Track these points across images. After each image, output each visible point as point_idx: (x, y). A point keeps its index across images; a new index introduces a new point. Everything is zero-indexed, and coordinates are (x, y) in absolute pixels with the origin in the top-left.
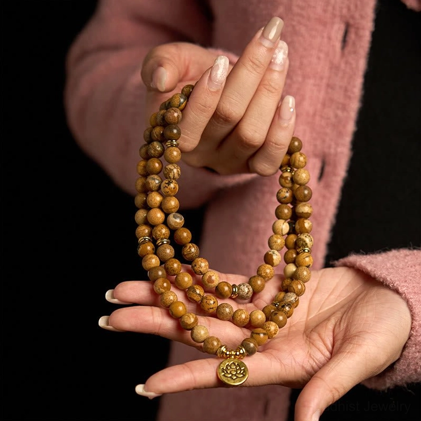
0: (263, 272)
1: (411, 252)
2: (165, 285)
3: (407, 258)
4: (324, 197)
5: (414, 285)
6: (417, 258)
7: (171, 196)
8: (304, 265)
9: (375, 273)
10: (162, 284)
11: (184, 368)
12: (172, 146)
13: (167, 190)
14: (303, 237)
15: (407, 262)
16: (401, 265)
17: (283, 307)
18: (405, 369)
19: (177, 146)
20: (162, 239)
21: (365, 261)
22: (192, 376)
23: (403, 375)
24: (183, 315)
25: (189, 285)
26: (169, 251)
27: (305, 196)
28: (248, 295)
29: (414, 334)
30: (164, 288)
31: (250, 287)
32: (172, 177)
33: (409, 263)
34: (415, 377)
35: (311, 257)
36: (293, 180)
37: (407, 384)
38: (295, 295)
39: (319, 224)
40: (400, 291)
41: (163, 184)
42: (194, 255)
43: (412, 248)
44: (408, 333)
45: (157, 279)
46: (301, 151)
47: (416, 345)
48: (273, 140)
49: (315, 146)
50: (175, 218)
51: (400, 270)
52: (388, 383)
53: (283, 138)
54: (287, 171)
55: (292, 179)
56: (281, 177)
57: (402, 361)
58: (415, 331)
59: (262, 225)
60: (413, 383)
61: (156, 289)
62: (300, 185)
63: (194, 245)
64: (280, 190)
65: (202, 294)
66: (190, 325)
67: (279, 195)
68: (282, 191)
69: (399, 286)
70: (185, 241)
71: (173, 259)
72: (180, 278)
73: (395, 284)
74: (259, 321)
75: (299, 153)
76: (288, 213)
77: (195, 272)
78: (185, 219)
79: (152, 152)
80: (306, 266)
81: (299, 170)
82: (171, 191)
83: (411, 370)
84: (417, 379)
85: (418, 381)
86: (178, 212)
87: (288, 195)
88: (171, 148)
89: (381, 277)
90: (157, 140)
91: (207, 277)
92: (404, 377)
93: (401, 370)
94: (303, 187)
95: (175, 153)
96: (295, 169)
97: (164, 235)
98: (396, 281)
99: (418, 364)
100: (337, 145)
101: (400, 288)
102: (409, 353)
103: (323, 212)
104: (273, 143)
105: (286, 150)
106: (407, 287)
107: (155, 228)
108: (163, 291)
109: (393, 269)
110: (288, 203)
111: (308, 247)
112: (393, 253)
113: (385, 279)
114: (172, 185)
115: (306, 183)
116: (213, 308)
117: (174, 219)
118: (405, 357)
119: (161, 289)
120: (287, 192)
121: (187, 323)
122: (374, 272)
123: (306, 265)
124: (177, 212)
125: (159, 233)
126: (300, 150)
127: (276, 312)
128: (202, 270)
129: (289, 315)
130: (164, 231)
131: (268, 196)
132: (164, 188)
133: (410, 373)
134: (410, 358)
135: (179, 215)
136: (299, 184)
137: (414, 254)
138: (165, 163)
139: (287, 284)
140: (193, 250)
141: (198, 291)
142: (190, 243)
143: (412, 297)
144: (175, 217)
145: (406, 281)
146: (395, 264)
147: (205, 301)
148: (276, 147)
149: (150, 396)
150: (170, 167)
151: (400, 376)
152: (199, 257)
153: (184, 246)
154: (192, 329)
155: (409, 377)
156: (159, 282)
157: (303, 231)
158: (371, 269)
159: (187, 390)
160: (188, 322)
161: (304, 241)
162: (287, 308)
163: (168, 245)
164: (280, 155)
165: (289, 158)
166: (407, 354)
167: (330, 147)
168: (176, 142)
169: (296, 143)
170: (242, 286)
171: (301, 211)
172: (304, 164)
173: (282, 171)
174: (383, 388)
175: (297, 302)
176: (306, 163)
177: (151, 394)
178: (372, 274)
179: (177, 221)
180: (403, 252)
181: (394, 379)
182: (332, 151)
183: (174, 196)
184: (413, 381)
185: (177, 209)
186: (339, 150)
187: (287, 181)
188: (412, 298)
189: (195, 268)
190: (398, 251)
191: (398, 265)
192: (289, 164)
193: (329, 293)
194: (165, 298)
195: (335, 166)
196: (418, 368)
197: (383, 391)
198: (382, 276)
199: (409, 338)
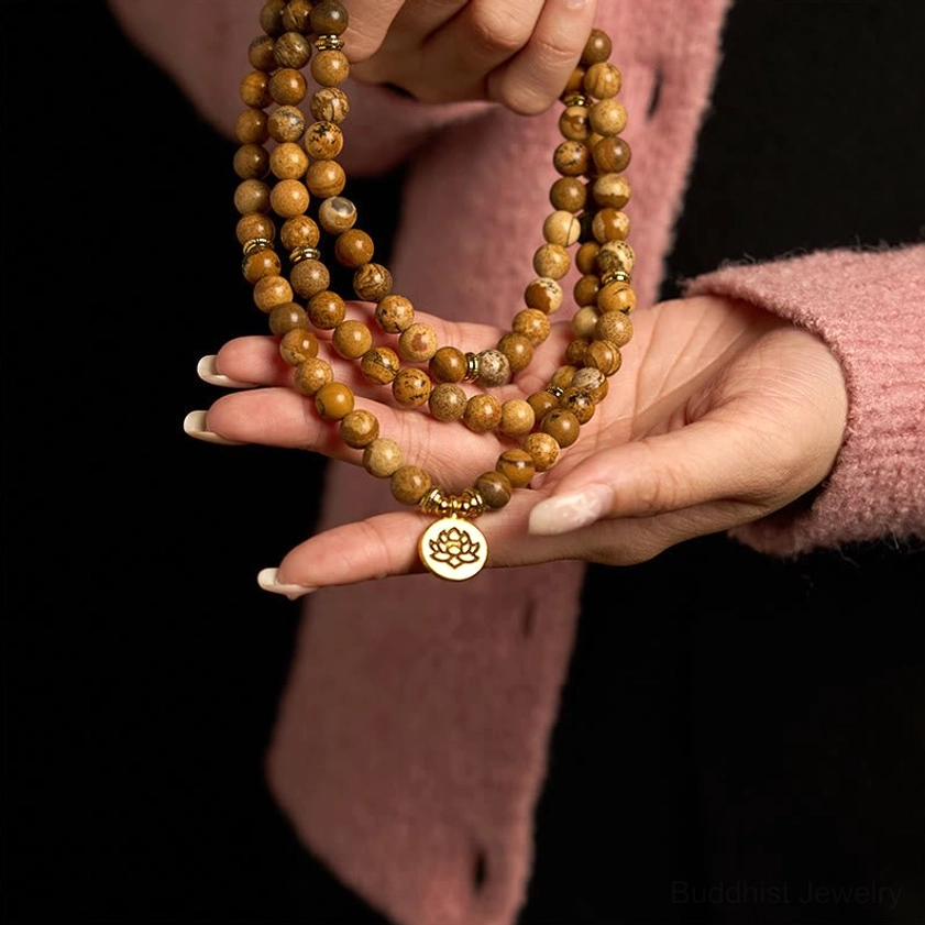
0: (527, 326)
1: (857, 256)
2: (306, 344)
3: (847, 269)
4: (658, 153)
5: (862, 322)
6: (870, 270)
7: (327, 160)
8: (617, 307)
9: (776, 301)
10: (299, 343)
11: (364, 530)
12: (329, 48)
13: (318, 146)
14: (611, 247)
15: (848, 278)
16: (833, 284)
17: (573, 400)
18: (836, 513)
19: (339, 48)
20: (303, 247)
21: (753, 280)
22: (383, 547)
23: (832, 526)
24: (347, 415)
25: (366, 348)
26: (318, 275)
27: (618, 160)
28: (502, 374)
29: (856, 433)
30: (304, 352)
31: (504, 357)
32: (329, 118)
33: (851, 279)
34: (860, 531)
35: (631, 292)
36: (590, 125)
37: (842, 543)
38: (597, 371)
39: (647, 213)
40: (828, 336)
41: (310, 133)
42: (381, 289)
43: (858, 248)
44: (842, 432)
45: (288, 331)
46: (608, 61)
47: (860, 458)
48: (550, 40)
49: (641, 39)
50: (337, 209)
51: (831, 292)
52: (799, 541)
53: (570, 34)
54: (576, 103)
55: (587, 121)
56: (564, 116)
57: (830, 494)
58: (855, 426)
59: (522, 214)
60: (854, 542)
61: (286, 353)
62: (606, 135)
63: (379, 266)
64: (561, 145)
65: (396, 365)
66: (364, 436)
67: (559, 156)
68: (566, 148)
69: (826, 325)
70: (359, 259)
71: (327, 293)
72: (343, 333)
73: (818, 322)
74: (521, 424)
75: (604, 64)
76: (578, 196)
77: (385, 327)
78: (357, 211)
79: (286, 54)
80: (622, 311)
81: (605, 103)
82: (326, 148)
83: (851, 515)
84: (862, 535)
85: (866, 539)
86: (343, 194)
87: (577, 156)
88: (327, 53)
89: (788, 309)
90: (296, 30)
91: (412, 338)
92: (834, 529)
93: (827, 514)
94: (612, 141)
95: (336, 64)
96: (595, 101)
97: (307, 239)
98: (819, 314)
99: (864, 501)
100: (689, 38)
101: (827, 330)
102: (845, 477)
103: (656, 187)
104: (548, 44)
105: (577, 59)
106: (845, 328)
107: (287, 224)
108: (302, 358)
109: (815, 290)
110: (578, 175)
111: (623, 269)
112: (819, 258)
113: (796, 312)
114: (329, 136)
115: (619, 132)
116: (421, 396)
117: (334, 211)
118: (837, 487)
119: (297, 355)
120: (578, 150)
121: (357, 433)
122: (773, 298)
123: (622, 308)
124: (340, 195)
125: (297, 234)
126: (608, 57)
127: (556, 412)
128: (399, 321)
129: (583, 418)
130: (308, 229)
131: (534, 151)
132: (312, 141)
133: (848, 521)
134: (847, 487)
135: (344, 201)
136: (602, 134)
137: (863, 261)
138: (313, 84)
139: (581, 349)
140: (377, 278)
141: (386, 361)
142: (370, 262)
143: (852, 351)
144: (336, 206)
145: (843, 315)
146: (820, 282)
147: (403, 380)
148: (555, 55)
149: (292, 593)
150: (325, 94)
151: (825, 527)
152: (392, 294)
153: (359, 269)
154: (367, 447)
155: (846, 530)
156: (293, 338)
157: (613, 235)
158: (767, 295)
159: (373, 578)
160: (358, 429)
161: (616, 258)
162: (581, 402)
163: (317, 263)
164: (564, 69)
165: (582, 74)
166: (841, 480)
167: (672, 42)
168: (337, 38)
169: (599, 43)
170: (487, 355)
171: (608, 192)
172: (615, 89)
173: (566, 104)
174: (788, 552)
175: (604, 386)
176: (619, 87)
177: (293, 589)
178: (769, 304)
179: (342, 214)
180: (841, 257)
181: (812, 534)
182: (678, 51)
183: (333, 160)
184: (855, 538)
185: (342, 188)
186: (693, 48)
187: (578, 127)
188: (851, 356)
189: (385, 316)
190: (829, 255)
191: (826, 282)
192: (583, 89)
193: (679, 352)
194: (307, 375)
195: (683, 84)
196: (866, 511)
197: (789, 559)
198: (791, 306)
199: (844, 444)
